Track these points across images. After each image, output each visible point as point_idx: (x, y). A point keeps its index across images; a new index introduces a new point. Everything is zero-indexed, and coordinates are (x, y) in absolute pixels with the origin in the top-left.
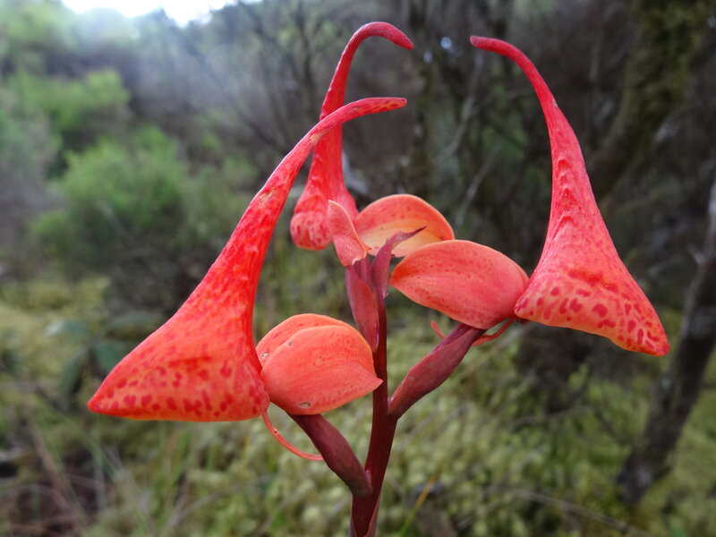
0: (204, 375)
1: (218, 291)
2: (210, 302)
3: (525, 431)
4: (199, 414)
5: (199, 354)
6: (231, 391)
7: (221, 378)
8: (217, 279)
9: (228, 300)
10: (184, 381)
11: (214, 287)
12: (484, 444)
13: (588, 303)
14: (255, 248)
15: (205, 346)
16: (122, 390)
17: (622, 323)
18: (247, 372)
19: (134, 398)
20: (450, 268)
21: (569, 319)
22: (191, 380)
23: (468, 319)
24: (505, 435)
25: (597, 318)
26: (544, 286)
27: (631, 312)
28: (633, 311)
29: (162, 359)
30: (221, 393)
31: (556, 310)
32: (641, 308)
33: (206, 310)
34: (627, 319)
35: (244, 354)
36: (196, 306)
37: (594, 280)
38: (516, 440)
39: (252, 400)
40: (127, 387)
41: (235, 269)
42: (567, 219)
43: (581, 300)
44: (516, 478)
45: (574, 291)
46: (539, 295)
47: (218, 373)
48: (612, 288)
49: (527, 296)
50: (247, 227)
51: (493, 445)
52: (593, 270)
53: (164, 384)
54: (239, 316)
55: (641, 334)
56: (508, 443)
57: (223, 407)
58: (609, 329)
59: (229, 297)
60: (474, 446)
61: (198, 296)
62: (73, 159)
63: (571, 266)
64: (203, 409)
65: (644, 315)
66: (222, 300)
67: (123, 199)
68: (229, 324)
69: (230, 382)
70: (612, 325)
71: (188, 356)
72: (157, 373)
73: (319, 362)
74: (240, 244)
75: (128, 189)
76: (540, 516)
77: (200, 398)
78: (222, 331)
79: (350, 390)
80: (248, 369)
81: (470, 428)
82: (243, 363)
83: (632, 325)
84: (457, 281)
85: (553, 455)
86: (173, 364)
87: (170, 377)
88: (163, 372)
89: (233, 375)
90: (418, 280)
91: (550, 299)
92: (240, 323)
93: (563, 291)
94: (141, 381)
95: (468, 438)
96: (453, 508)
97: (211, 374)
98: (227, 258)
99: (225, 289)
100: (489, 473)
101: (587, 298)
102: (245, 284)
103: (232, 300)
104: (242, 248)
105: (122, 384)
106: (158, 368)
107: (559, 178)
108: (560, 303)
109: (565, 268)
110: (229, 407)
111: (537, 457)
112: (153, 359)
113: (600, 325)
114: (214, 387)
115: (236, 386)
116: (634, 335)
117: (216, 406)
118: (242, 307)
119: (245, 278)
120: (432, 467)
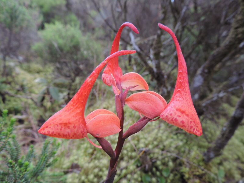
0: (69, 127)
1: (74, 104)
2: (72, 107)
3: (179, 135)
4: (67, 137)
5: (67, 122)
6: (76, 132)
7: (73, 129)
8: (75, 101)
9: (77, 107)
10: (63, 129)
11: (74, 103)
12: (164, 138)
13: (180, 119)
14: (86, 93)
15: (69, 120)
16: (47, 129)
17: (189, 126)
18: (81, 127)
19: (50, 132)
20: (143, 100)
21: (174, 123)
22: (65, 128)
23: (147, 115)
24: (172, 135)
25: (181, 124)
26: (168, 111)
27: (192, 123)
28: (193, 123)
29: (58, 122)
30: (73, 133)
31: (170, 120)
32: (196, 122)
33: (71, 109)
34: (190, 125)
35: (81, 121)
36: (68, 108)
37: (183, 112)
38: (175, 137)
39: (81, 134)
40: (48, 128)
41: (79, 99)
42: (179, 91)
43: (178, 118)
44: (172, 149)
45: (176, 115)
46: (166, 114)
47: (72, 127)
48: (188, 115)
49: (164, 113)
50: (84, 87)
51: (167, 138)
52: (183, 109)
53: (58, 129)
54: (80, 111)
55: (194, 129)
56: (172, 138)
57: (73, 136)
58: (185, 128)
59: (77, 106)
60: (161, 137)
61: (69, 105)
62: (46, 25)
63: (177, 107)
64: (68, 136)
65: (196, 124)
66: (75, 107)
67: (61, 42)
68: (77, 114)
69: (76, 130)
70: (185, 127)
71: (65, 122)
72: (56, 126)
73: (102, 124)
74: (82, 92)
75: (63, 38)
76: (178, 161)
77: (67, 134)
78: (75, 116)
79: (111, 132)
80: (82, 125)
81: (161, 131)
82: (80, 124)
83: (191, 127)
84: (145, 104)
85: (186, 143)
86: (61, 124)
87: (59, 127)
88: (58, 126)
89: (77, 128)
90: (134, 103)
91: (169, 116)
92: (80, 113)
93: (173, 114)
94: (52, 127)
95: (160, 135)
96: (152, 155)
97: (70, 127)
98: (78, 95)
99: (76, 104)
100: (164, 146)
101: (180, 118)
102: (83, 102)
103: (78, 107)
104: (82, 93)
105: (47, 127)
106: (56, 124)
107: (179, 77)
108: (172, 118)
109: (175, 107)
110: (75, 136)
111: (181, 144)
112: (55, 121)
113: (182, 126)
114: (71, 131)
115: (77, 131)
116: (192, 130)
117: (71, 136)
118: (81, 109)
119: (82, 101)
120: (147, 142)
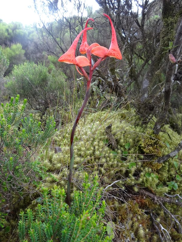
27: (118, 54)
37: (114, 50)
53: (66, 57)
63: (112, 48)
71: (69, 55)
83: (117, 56)
93: (111, 52)
97: (71, 57)
113: (114, 56)
